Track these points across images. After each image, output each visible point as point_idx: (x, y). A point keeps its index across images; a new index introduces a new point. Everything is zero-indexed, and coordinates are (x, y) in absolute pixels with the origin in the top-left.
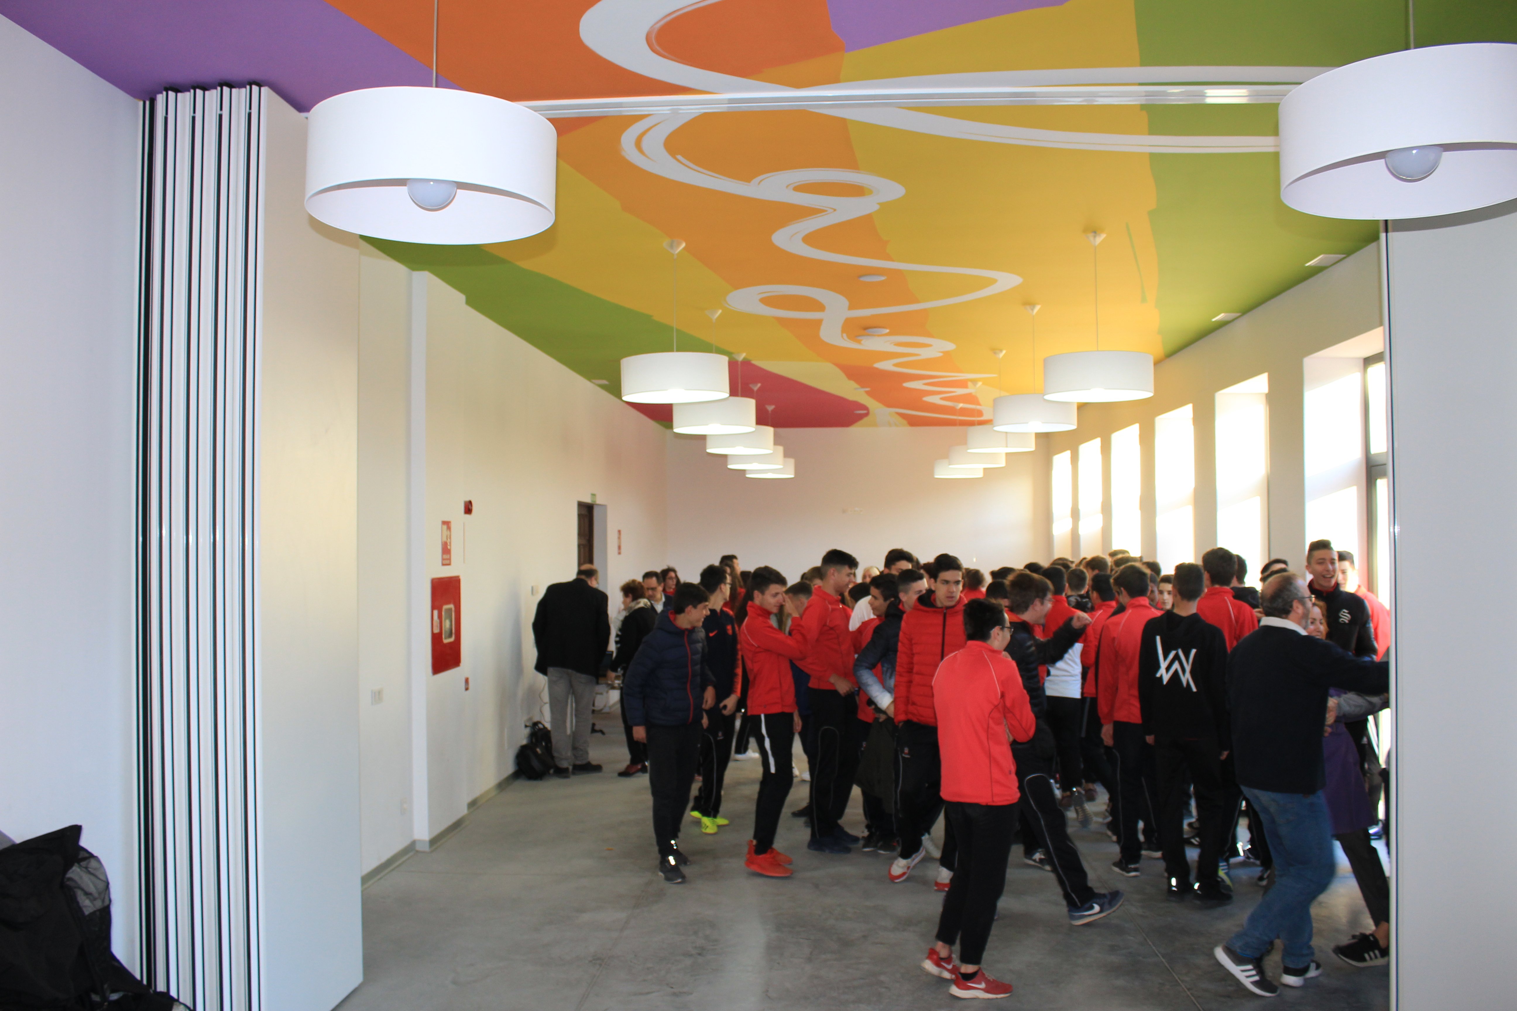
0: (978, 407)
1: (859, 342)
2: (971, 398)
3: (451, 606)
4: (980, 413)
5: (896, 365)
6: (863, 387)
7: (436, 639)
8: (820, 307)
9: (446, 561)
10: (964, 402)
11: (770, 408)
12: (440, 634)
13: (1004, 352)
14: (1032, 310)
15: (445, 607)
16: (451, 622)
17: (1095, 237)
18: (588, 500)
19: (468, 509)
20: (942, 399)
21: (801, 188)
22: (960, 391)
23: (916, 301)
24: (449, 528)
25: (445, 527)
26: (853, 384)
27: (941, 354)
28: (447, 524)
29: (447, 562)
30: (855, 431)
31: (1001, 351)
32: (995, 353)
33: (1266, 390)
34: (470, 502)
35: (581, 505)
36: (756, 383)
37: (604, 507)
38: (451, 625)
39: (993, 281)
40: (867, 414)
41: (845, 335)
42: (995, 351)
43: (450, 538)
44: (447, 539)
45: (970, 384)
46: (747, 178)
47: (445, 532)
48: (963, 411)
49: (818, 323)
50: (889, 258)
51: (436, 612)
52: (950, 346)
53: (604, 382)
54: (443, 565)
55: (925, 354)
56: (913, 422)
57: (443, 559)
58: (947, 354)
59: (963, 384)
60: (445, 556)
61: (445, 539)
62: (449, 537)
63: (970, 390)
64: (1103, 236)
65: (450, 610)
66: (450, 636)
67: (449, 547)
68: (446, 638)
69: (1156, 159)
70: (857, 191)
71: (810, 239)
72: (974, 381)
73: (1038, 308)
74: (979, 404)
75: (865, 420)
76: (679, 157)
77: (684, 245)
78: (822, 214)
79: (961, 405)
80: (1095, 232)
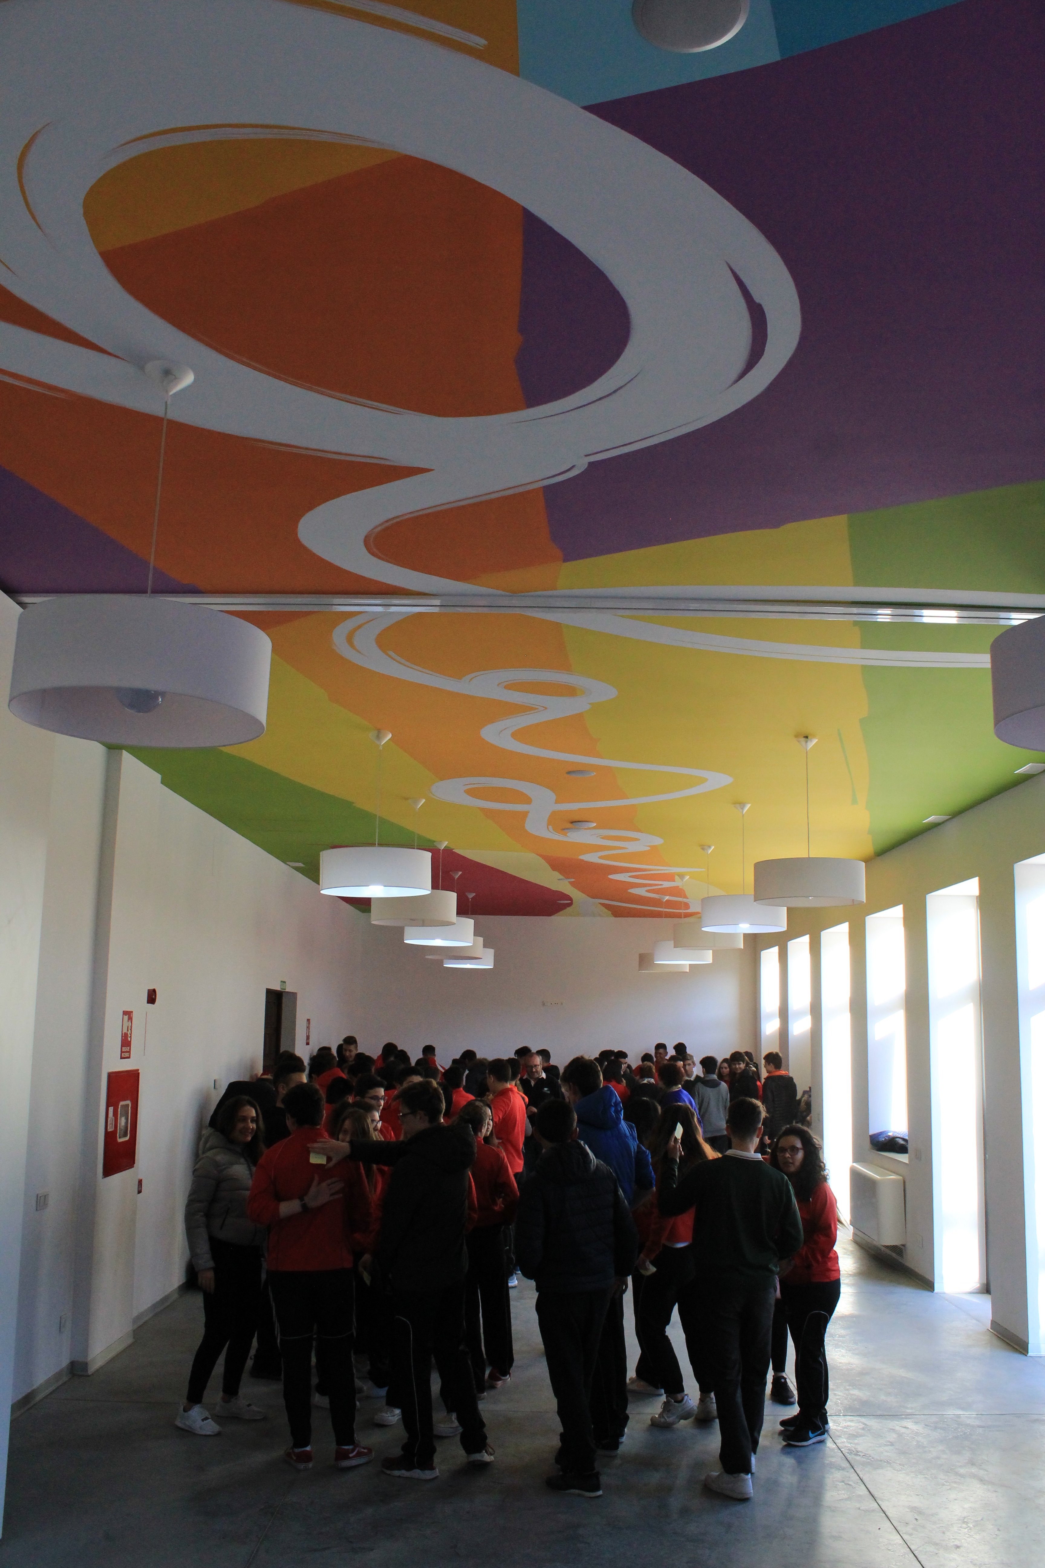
0: (685, 900)
1: (565, 835)
2: (678, 892)
3: (128, 1102)
4: (687, 906)
5: (601, 858)
6: (567, 878)
7: (110, 1137)
8: (528, 800)
9: (125, 1054)
10: (670, 895)
11: (471, 896)
12: (115, 1132)
13: (713, 847)
14: (742, 809)
15: (122, 1103)
16: (127, 1119)
17: (806, 742)
18: (277, 987)
19: (152, 997)
20: (648, 891)
21: (512, 686)
22: (667, 884)
23: (624, 796)
24: (130, 1019)
25: (126, 1017)
26: (557, 875)
27: (649, 848)
28: (128, 1014)
29: (127, 1055)
30: (558, 920)
31: (710, 847)
32: (703, 849)
33: (977, 893)
34: (154, 991)
35: (269, 992)
36: (457, 870)
37: (294, 995)
38: (127, 1123)
39: (703, 780)
40: (570, 905)
41: (550, 827)
42: (704, 847)
43: (131, 1030)
44: (128, 1030)
45: (677, 877)
46: (458, 675)
47: (127, 1023)
48: (669, 904)
49: (525, 814)
50: (599, 756)
51: (111, 1109)
52: (658, 841)
53: (301, 865)
54: (121, 1058)
55: (632, 847)
56: (618, 913)
57: (122, 1052)
58: (654, 848)
59: (670, 877)
60: (124, 1049)
61: (125, 1031)
62: (130, 1028)
63: (678, 883)
64: (815, 741)
65: (128, 1105)
66: (125, 1135)
67: (129, 1039)
68: (120, 1138)
69: (868, 671)
70: (570, 691)
71: (519, 735)
72: (681, 876)
73: (748, 806)
74: (686, 897)
75: (569, 909)
76: (391, 653)
77: (390, 736)
78: (533, 712)
79: (667, 898)
80: (807, 737)
